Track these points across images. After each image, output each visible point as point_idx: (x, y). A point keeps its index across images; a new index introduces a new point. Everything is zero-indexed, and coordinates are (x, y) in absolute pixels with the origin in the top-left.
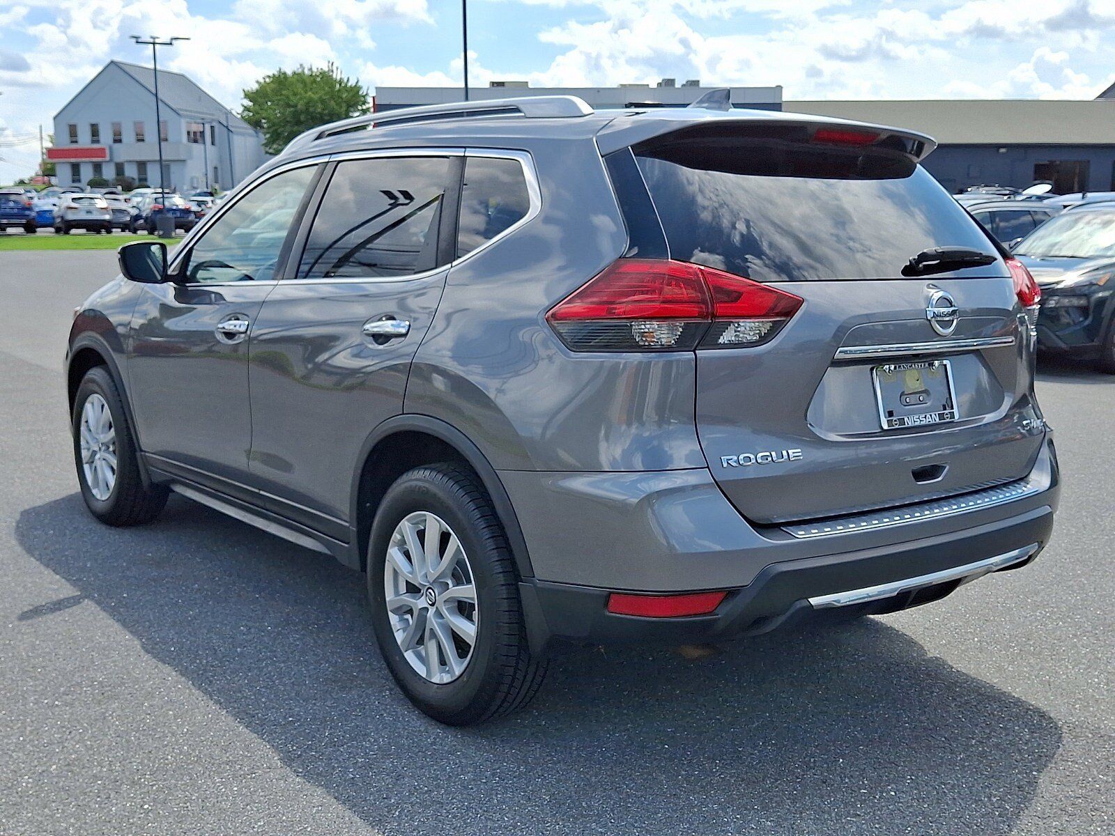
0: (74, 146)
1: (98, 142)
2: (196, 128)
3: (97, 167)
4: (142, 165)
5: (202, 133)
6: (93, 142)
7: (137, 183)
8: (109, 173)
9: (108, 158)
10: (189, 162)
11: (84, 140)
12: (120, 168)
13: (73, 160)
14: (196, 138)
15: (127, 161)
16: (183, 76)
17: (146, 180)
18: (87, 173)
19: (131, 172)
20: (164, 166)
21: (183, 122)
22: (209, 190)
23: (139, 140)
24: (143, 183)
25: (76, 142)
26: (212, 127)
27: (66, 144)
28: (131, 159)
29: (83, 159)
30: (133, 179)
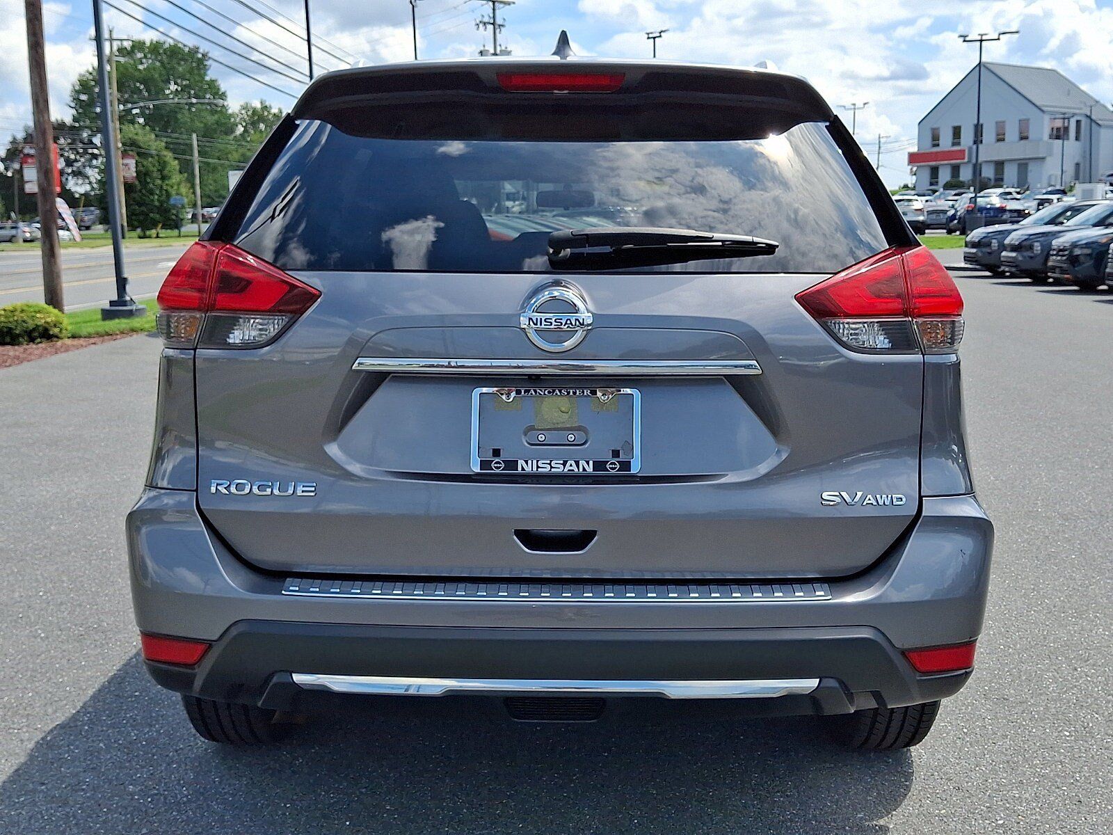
0: (935, 149)
1: (959, 144)
2: (1059, 124)
3: (956, 170)
4: (999, 165)
5: (1066, 129)
6: (954, 144)
7: (992, 183)
8: (966, 174)
9: (966, 160)
10: (1048, 159)
11: (946, 143)
12: (977, 169)
13: (933, 163)
14: (1059, 134)
15: (986, 162)
16: (1054, 71)
17: (1002, 180)
18: (945, 176)
19: (988, 172)
20: (1023, 165)
21: (1047, 118)
22: (1062, 188)
23: (999, 140)
24: (998, 182)
25: (938, 145)
26: (1078, 122)
27: (928, 148)
28: (989, 159)
29: (942, 162)
30: (990, 180)
